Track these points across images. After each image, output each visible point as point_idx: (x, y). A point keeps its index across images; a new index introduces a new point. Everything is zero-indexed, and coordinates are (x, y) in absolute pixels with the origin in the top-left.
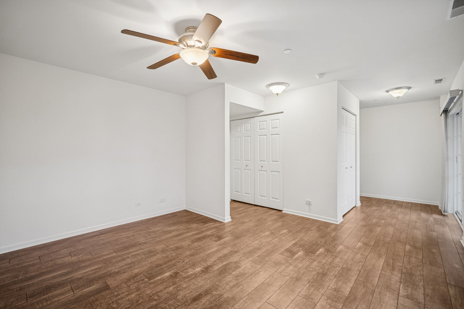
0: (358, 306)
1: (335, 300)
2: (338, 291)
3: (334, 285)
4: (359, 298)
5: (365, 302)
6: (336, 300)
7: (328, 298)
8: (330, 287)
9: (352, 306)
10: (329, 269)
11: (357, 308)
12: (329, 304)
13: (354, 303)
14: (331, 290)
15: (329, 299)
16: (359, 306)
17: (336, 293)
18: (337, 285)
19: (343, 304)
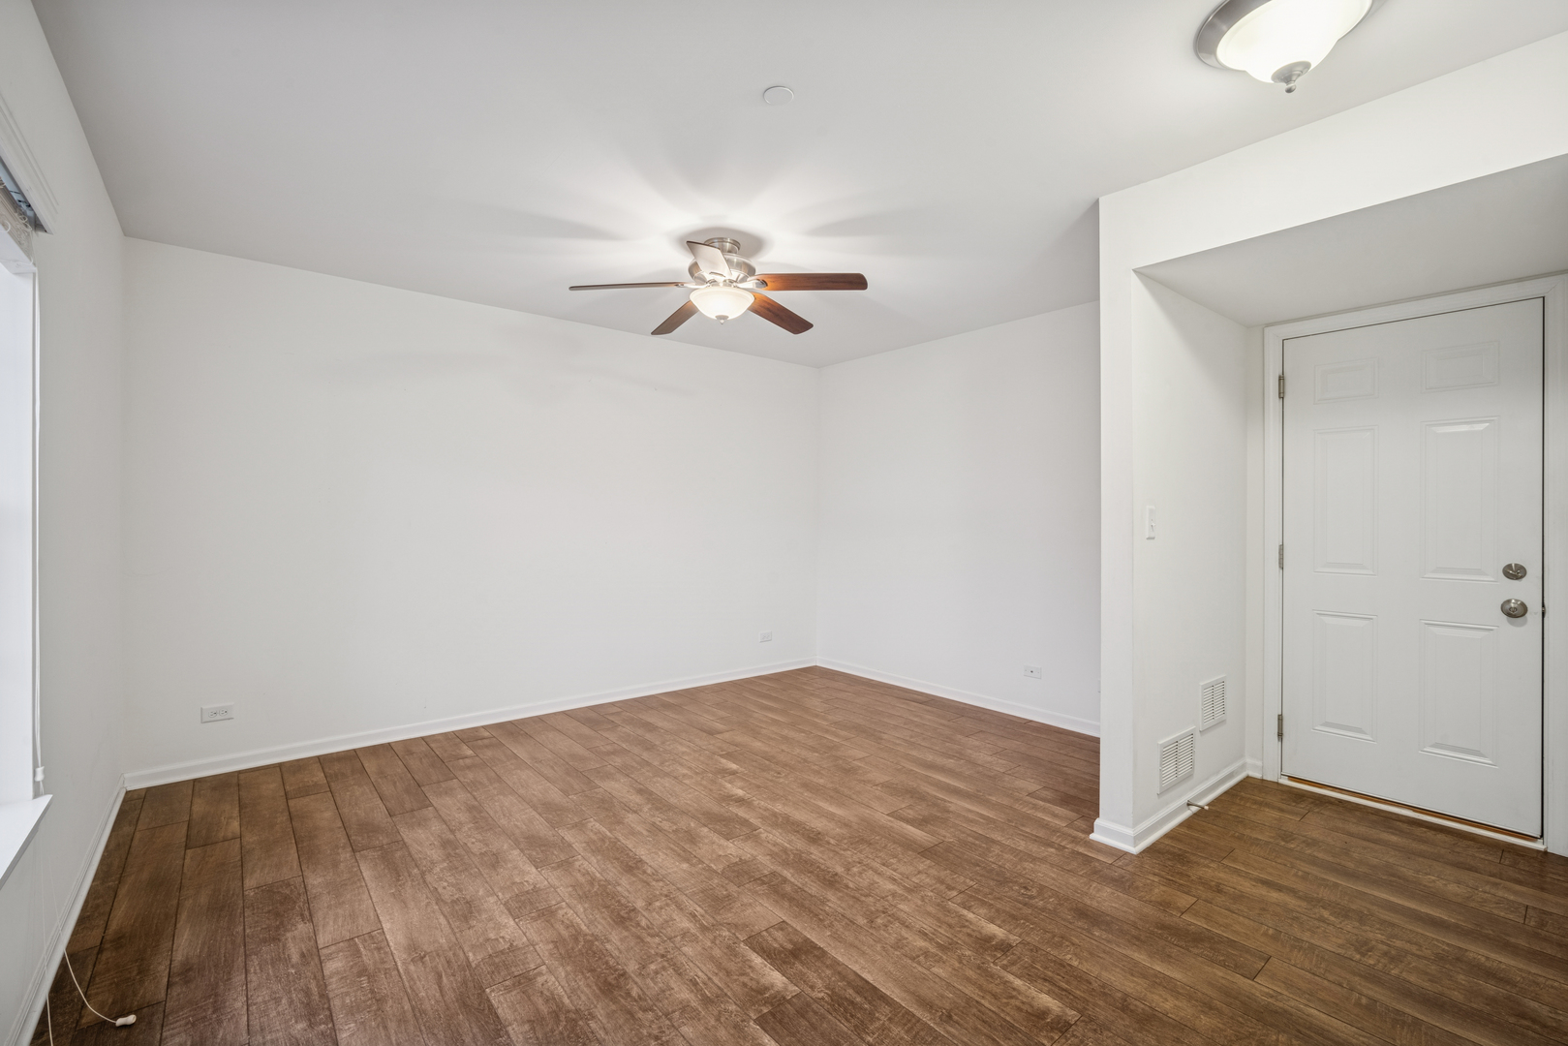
0: (441, 991)
1: (496, 957)
2: (520, 983)
3: (546, 986)
4: (458, 1014)
5: (435, 1018)
6: (497, 960)
7: (512, 948)
8: (544, 972)
9: (452, 978)
10: (628, 1016)
11: (440, 987)
12: (497, 939)
13: (454, 990)
14: (532, 966)
15: (509, 949)
16: (438, 995)
17: (516, 973)
18: (542, 993)
19: (473, 965)
